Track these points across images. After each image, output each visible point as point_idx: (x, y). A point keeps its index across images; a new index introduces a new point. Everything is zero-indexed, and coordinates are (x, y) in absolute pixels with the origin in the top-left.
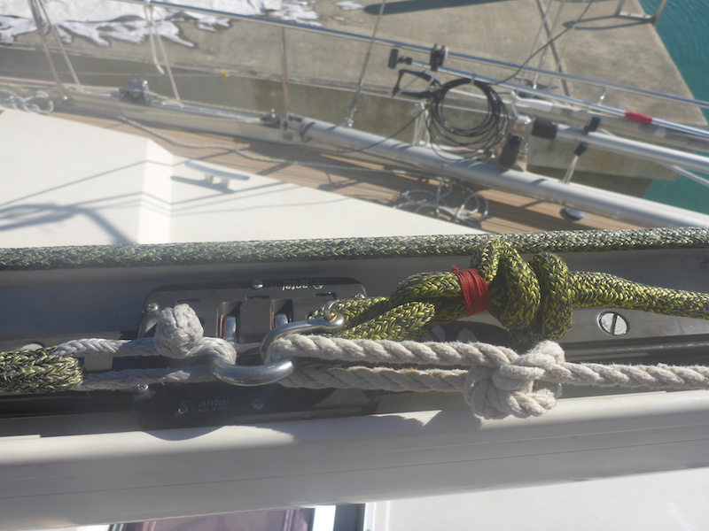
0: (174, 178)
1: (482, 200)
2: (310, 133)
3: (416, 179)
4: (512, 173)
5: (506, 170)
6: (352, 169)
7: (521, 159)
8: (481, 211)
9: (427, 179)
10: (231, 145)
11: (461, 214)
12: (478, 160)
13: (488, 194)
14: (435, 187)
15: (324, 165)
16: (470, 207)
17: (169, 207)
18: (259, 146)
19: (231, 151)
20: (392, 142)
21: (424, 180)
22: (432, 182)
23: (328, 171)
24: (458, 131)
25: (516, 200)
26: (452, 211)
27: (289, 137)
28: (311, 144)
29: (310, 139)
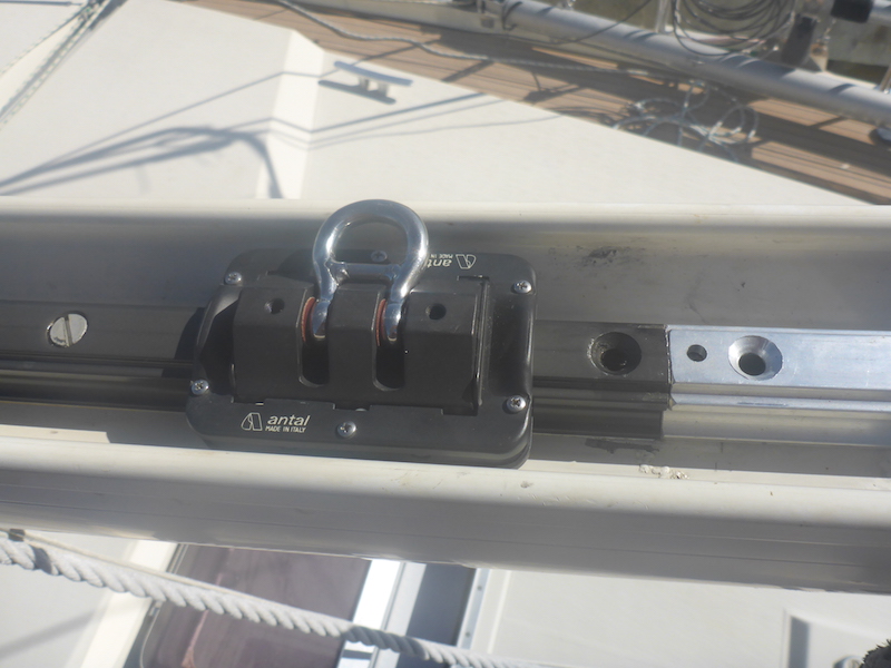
0: (324, 83)
1: (750, 114)
2: (515, 17)
3: (660, 83)
4: (800, 74)
5: (791, 70)
6: (571, 68)
7: (818, 51)
8: (746, 130)
9: (677, 83)
10: (416, 36)
11: (715, 135)
12: (754, 54)
13: (760, 106)
14: (682, 96)
15: (532, 63)
16: (729, 124)
17: (308, 137)
18: (453, 36)
19: (416, 45)
20: (625, 28)
21: (671, 85)
22: (683, 87)
23: (535, 71)
24: (720, 12)
25: (807, 116)
26: (701, 130)
27: (490, 23)
28: (516, 33)
29: (514, 26)
